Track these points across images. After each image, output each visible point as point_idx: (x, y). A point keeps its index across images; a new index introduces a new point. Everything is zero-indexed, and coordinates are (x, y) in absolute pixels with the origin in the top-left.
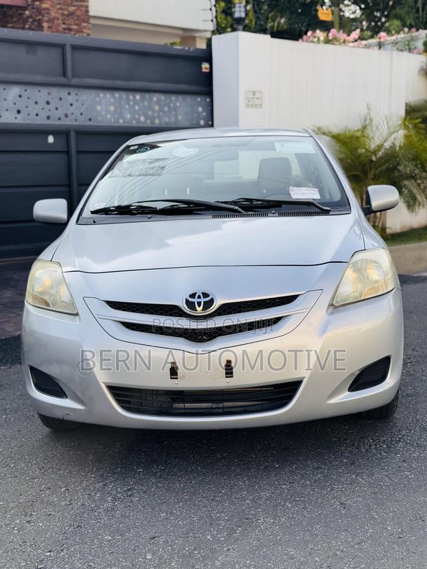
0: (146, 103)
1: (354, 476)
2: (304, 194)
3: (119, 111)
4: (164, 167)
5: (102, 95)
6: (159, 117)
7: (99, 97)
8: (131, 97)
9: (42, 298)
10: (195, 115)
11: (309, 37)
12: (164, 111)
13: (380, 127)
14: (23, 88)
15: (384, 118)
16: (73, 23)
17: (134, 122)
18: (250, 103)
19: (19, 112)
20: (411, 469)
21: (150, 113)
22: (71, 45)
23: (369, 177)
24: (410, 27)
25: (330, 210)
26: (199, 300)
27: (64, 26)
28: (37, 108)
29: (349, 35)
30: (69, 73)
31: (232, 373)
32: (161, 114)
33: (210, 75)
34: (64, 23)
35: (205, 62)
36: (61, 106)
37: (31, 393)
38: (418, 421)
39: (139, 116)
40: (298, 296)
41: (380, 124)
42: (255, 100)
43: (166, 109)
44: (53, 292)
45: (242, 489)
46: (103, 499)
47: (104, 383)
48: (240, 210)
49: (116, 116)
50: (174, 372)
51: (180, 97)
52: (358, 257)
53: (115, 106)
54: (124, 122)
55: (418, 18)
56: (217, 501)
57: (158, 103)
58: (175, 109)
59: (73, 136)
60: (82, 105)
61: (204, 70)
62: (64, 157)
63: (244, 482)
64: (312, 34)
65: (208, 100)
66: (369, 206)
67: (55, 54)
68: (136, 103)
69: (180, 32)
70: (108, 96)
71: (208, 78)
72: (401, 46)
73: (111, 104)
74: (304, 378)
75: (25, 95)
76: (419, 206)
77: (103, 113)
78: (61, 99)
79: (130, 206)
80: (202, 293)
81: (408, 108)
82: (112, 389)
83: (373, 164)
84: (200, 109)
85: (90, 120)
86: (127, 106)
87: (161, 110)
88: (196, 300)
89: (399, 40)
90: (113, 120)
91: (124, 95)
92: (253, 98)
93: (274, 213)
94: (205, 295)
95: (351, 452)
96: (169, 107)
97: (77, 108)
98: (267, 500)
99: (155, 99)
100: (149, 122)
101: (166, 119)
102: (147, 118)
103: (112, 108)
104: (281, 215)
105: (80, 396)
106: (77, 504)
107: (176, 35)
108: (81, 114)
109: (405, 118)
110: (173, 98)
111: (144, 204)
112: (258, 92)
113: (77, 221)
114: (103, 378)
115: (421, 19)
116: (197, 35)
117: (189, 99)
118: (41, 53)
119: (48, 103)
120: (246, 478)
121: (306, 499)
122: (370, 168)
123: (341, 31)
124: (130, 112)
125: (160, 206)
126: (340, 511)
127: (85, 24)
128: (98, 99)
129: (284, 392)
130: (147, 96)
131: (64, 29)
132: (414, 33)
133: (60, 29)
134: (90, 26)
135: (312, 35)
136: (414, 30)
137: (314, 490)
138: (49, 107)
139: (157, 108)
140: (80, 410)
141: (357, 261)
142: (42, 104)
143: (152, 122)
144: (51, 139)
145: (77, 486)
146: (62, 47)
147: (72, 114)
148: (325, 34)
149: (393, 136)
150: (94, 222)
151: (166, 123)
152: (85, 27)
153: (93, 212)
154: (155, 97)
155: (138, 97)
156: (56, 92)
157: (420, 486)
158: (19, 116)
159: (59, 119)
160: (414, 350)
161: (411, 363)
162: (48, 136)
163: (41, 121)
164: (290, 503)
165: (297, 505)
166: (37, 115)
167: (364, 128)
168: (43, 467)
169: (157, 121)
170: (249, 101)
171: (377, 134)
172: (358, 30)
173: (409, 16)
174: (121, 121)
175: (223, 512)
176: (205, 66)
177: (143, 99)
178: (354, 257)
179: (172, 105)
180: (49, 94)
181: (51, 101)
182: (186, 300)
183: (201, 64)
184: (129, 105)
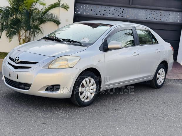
2: (85, 40)
14: (116, 7)
19: (113, 14)
28: (119, 14)
30: (131, 4)
40: (37, 63)
74: (32, 83)
75: (116, 9)
84: (179, 17)
117: (175, 13)
142: (121, 12)
158: (113, 15)
163: (119, 17)
180: (123, 9)
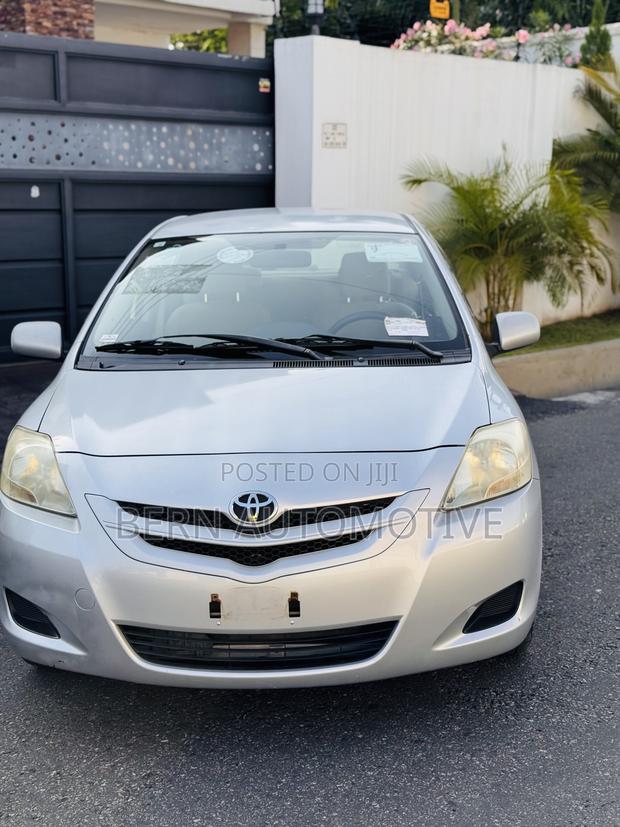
0: (176, 138)
1: (468, 756)
2: (405, 328)
3: (136, 150)
4: (204, 280)
5: (111, 127)
6: (196, 160)
7: (108, 130)
8: (155, 130)
9: (23, 489)
10: (249, 156)
11: (416, 32)
12: (203, 151)
13: (516, 178)
15: (522, 167)
16: (68, 5)
17: (159, 166)
18: (328, 141)
20: (548, 743)
21: (182, 153)
22: (66, 53)
23: (499, 251)
24: (562, 23)
25: (441, 357)
26: (253, 505)
27: (54, 9)
28: (15, 147)
29: (474, 30)
30: (63, 94)
31: (298, 610)
32: (199, 154)
33: (270, 97)
34: (55, 5)
35: (265, 77)
36: (51, 143)
37: (7, 627)
38: (559, 659)
39: (166, 158)
40: (395, 498)
41: (516, 173)
42: (336, 136)
43: (206, 146)
44: (40, 477)
45: (309, 778)
46: (111, 793)
47: (114, 621)
48: (313, 353)
49: (132, 157)
50: (215, 607)
51: (227, 130)
52: (481, 436)
53: (130, 142)
54: (144, 165)
55: (574, 7)
56: (275, 797)
57: (194, 137)
58: (219, 146)
59: (68, 187)
60: (82, 141)
61: (262, 90)
62: (55, 217)
63: (313, 765)
64: (422, 25)
65: (268, 133)
66: (497, 344)
67: (42, 66)
68: (161, 138)
69: (228, 16)
70: (121, 128)
71: (269, 101)
72: (549, 50)
73: (125, 139)
74: (401, 617)
76: (570, 289)
77: (113, 153)
78: (50, 133)
79: (154, 342)
80: (258, 495)
81: (557, 147)
82: (125, 629)
83: (504, 233)
84: (256, 147)
85: (93, 163)
86: (148, 143)
87: (198, 148)
88: (248, 506)
89: (546, 40)
90: (127, 163)
91: (144, 126)
92: (333, 134)
93: (361, 361)
94: (262, 498)
95: (465, 713)
96: (211, 144)
97: (75, 146)
98: (345, 796)
99: (189, 132)
100: (180, 166)
101: (206, 163)
102: (177, 159)
103: (126, 146)
104: (372, 364)
105: (78, 636)
106: (73, 799)
107: (221, 20)
108: (81, 155)
109: (553, 163)
110: (217, 131)
111: (174, 340)
112: (341, 124)
113: (76, 363)
114: (112, 613)
115: (578, 10)
116: (252, 20)
117: (240, 131)
118: (22, 64)
119: (31, 138)
120: (316, 758)
121: (401, 795)
122: (501, 237)
123: (463, 25)
124: (153, 152)
125: (197, 343)
126: (448, 816)
127: (86, 6)
128: (105, 132)
129: (372, 636)
130: (178, 127)
131: (55, 13)
132: (569, 31)
133: (49, 12)
134: (94, 8)
135: (420, 29)
136: (568, 26)
137: (411, 780)
138: (33, 144)
139: (192, 145)
140: (79, 656)
141: (480, 442)
142: (22, 139)
143: (186, 166)
144: (35, 192)
145: (73, 768)
146: (53, 55)
147: (67, 154)
148: (439, 27)
149: (534, 193)
150: (101, 366)
151: (206, 168)
152: (86, 11)
153: (99, 349)
154: (190, 130)
155: (165, 129)
156: (43, 123)
157: (560, 774)
159: (48, 163)
160: (556, 534)
161: (552, 556)
162: (31, 187)
163: (21, 165)
164: (379, 802)
165: (387, 806)
166: (15, 156)
167: (496, 176)
168: (24, 732)
169: (192, 165)
170: (328, 138)
171: (513, 189)
172: (488, 25)
173: (562, 6)
174: (140, 165)
175: (283, 817)
176: (264, 84)
177: (172, 133)
178: (475, 436)
179: (214, 141)
180: (33, 124)
181: (35, 135)
182: (235, 504)
183: (258, 81)
184: (151, 140)
